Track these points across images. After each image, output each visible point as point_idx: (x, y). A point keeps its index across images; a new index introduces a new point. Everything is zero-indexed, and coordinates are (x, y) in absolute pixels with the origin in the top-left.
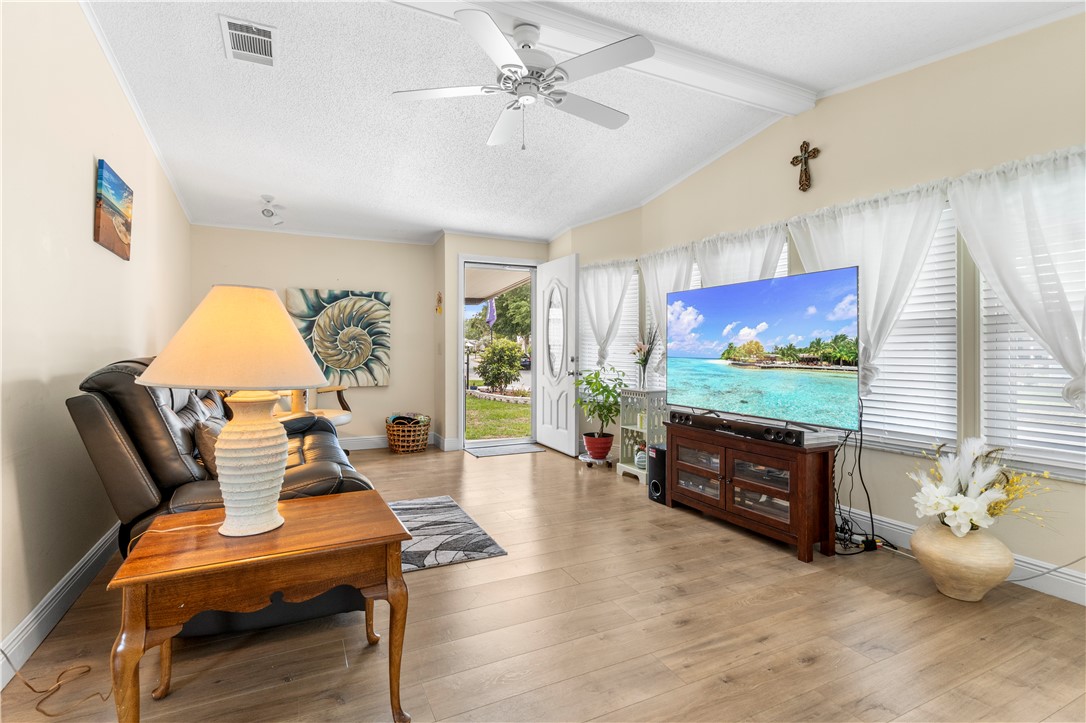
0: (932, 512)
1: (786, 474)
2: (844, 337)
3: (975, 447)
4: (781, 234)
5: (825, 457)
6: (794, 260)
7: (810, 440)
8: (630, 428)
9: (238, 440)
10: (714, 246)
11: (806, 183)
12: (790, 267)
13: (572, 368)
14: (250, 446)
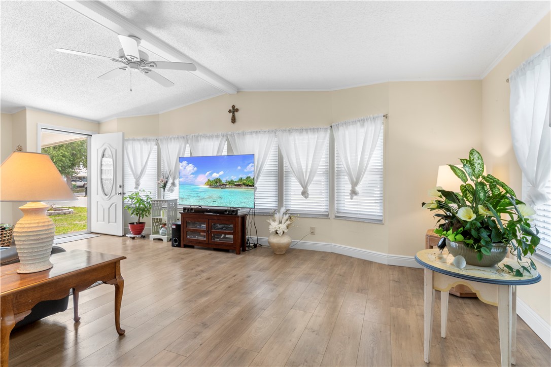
0: (274, 230)
1: (231, 226)
2: (249, 177)
3: (283, 210)
4: (225, 138)
5: (244, 218)
6: (230, 148)
7: (240, 213)
8: (156, 217)
9: (37, 226)
10: (197, 138)
11: (234, 120)
12: (228, 152)
13: (120, 190)
14: (44, 229)
